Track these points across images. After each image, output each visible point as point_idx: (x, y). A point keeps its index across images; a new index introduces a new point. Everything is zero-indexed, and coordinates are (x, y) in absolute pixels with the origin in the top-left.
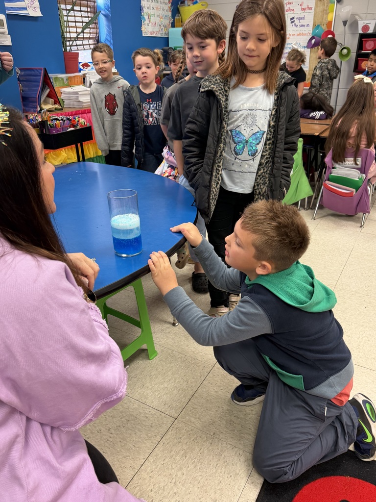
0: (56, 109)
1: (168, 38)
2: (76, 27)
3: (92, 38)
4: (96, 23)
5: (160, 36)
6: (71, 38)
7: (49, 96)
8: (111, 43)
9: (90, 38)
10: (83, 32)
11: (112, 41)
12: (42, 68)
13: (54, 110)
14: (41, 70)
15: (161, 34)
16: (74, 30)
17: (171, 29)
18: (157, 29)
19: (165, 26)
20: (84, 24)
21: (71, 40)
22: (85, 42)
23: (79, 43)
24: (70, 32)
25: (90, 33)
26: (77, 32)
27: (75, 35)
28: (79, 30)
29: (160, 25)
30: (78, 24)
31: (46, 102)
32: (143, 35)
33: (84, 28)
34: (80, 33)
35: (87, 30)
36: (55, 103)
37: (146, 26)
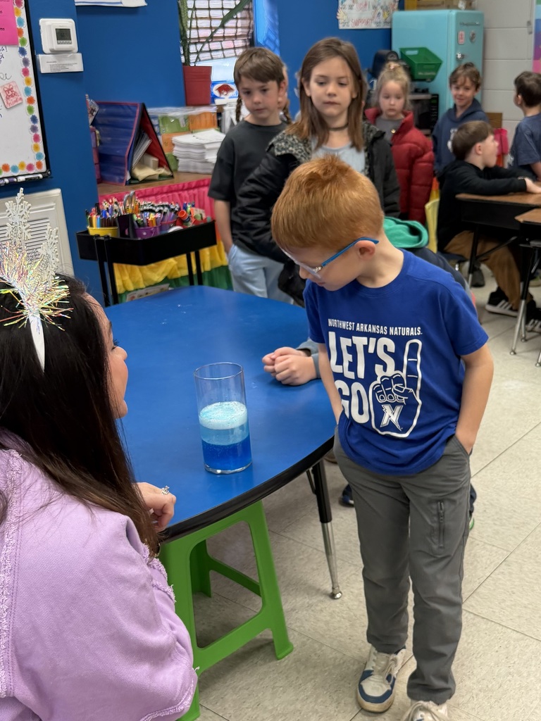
0: (160, 176)
1: (390, 31)
2: (210, 18)
3: (241, 36)
4: (248, 9)
5: (373, 26)
6: (199, 38)
7: (149, 152)
8: (276, 46)
9: (236, 37)
10: (222, 26)
11: (278, 42)
12: (139, 102)
14: (136, 106)
15: (376, 23)
16: (206, 23)
17: (398, 14)
18: (368, 14)
19: (385, 9)
20: (226, 12)
21: (199, 42)
22: (227, 44)
23: (214, 45)
24: (197, 28)
25: (237, 27)
26: (211, 28)
27: (208, 33)
28: (216, 23)
29: (375, 7)
30: (213, 13)
31: (142, 164)
32: (341, 27)
33: (225, 20)
34: (216, 29)
35: (231, 23)
36: (160, 165)
37: (347, 10)
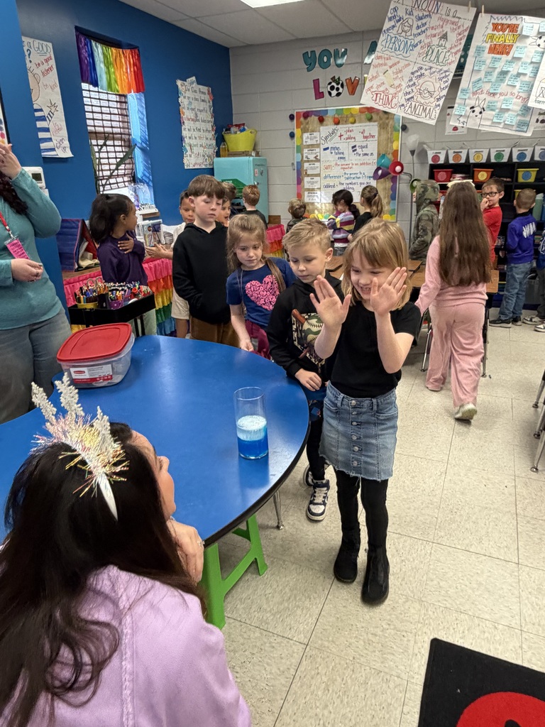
0: (96, 264)
1: (213, 169)
2: (109, 164)
3: (127, 174)
4: (131, 158)
5: (204, 167)
6: (103, 176)
7: (87, 250)
8: (150, 180)
9: (125, 175)
10: (117, 169)
11: (151, 177)
12: (80, 219)
13: (93, 265)
14: (78, 221)
15: (206, 165)
16: (107, 167)
17: (216, 160)
18: (200, 160)
19: (209, 156)
20: (118, 160)
21: (104, 179)
22: (120, 180)
23: (112, 181)
24: (102, 170)
25: (125, 169)
26: (110, 170)
27: (108, 173)
28: (113, 167)
29: (204, 156)
30: (111, 161)
31: (84, 258)
32: (186, 167)
33: (118, 165)
34: (114, 171)
35: (122, 167)
36: (94, 258)
37: (188, 158)
